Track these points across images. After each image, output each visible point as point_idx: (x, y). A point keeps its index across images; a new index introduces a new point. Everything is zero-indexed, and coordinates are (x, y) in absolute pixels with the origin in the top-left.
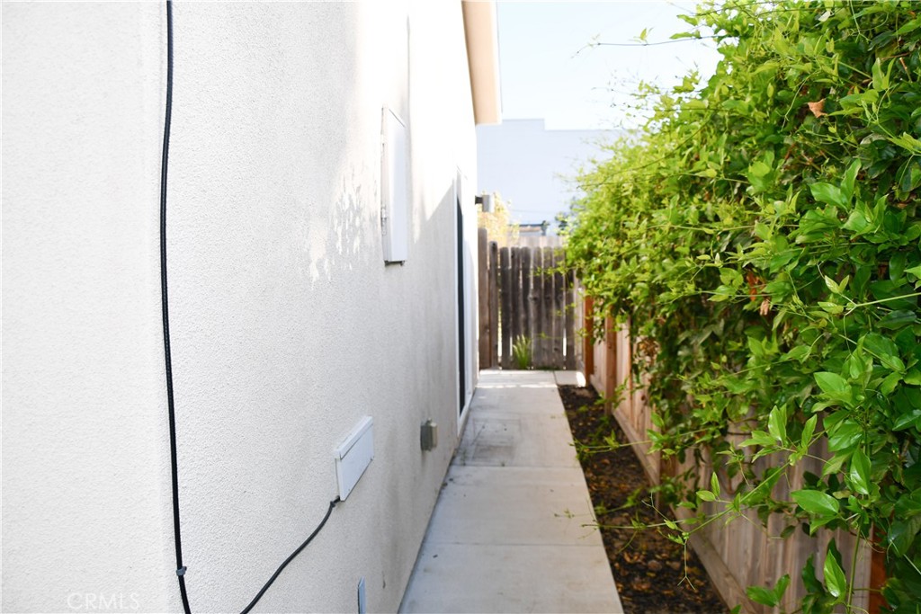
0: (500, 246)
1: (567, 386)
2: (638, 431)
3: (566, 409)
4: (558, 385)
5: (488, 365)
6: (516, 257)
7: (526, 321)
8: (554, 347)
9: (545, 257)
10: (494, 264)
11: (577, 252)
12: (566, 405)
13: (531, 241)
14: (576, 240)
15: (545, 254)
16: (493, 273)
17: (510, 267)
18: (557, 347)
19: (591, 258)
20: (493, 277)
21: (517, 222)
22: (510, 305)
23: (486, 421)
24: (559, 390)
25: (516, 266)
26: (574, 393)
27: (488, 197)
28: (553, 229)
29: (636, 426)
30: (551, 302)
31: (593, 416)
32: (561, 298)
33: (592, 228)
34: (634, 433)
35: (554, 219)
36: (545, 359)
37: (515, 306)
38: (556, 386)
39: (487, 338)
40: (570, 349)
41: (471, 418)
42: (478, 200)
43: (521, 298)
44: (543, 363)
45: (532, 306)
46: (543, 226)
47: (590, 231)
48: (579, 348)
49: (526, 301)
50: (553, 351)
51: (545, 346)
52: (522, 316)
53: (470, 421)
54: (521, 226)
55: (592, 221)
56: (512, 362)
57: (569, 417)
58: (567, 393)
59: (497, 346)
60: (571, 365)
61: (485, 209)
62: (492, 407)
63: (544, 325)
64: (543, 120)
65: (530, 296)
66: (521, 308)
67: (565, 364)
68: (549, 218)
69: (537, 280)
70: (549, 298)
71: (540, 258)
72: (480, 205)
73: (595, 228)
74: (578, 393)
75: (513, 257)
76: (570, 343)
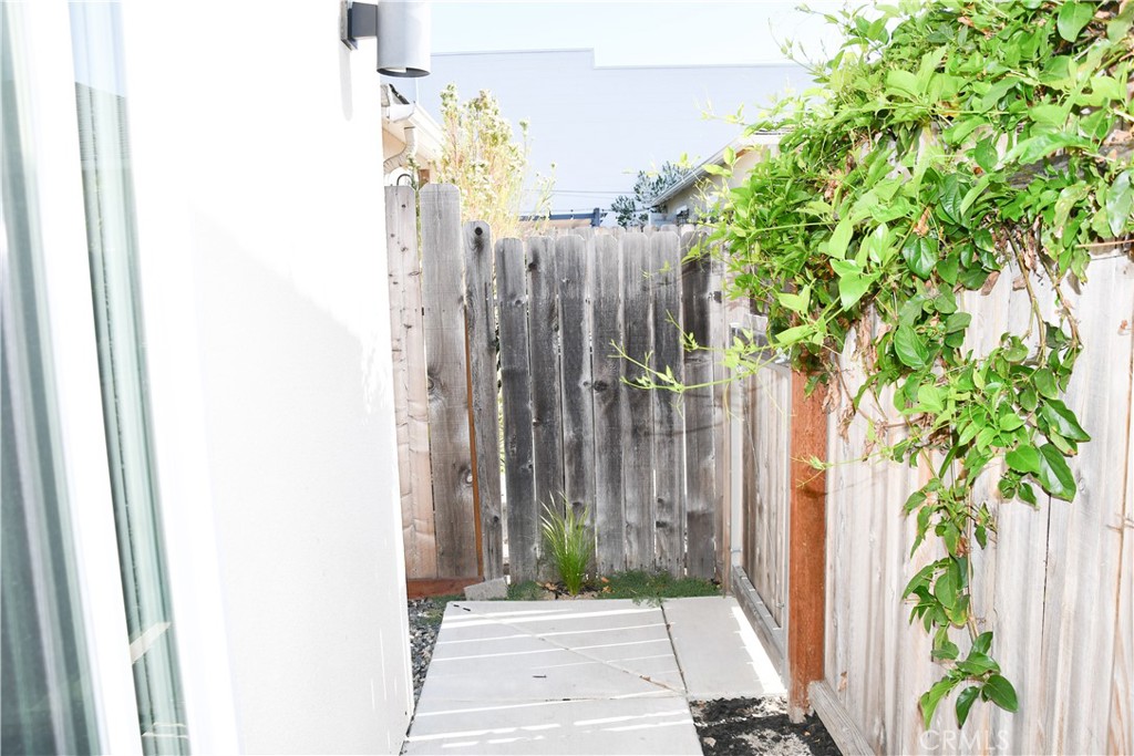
6: (542, 265)
7: (577, 448)
10: (479, 287)
17: (526, 298)
18: (665, 519)
20: (478, 326)
22: (531, 406)
37: (544, 407)
39: (469, 498)
43: (559, 386)
45: (591, 404)
46: (595, 217)
49: (573, 392)
52: (566, 436)
56: (539, 563)
63: (628, 460)
65: (586, 376)
66: (563, 415)
67: (686, 561)
69: (604, 331)
75: (533, 267)
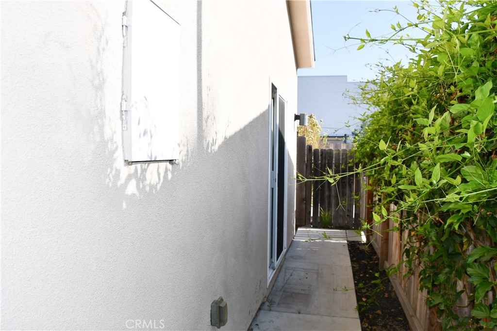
0: (313, 148)
1: (354, 242)
2: (404, 290)
3: (352, 261)
4: (348, 241)
5: (304, 224)
6: (324, 155)
7: (329, 197)
8: (346, 214)
9: (343, 156)
10: (309, 160)
11: (363, 153)
12: (352, 258)
13: (336, 146)
14: (362, 145)
15: (342, 153)
16: (309, 164)
17: (320, 162)
18: (349, 214)
19: (373, 157)
20: (309, 167)
21: (326, 134)
22: (319, 186)
23: (294, 269)
24: (348, 244)
25: (324, 161)
26: (359, 248)
27: (304, 115)
28: (351, 139)
29: (403, 285)
30: (346, 185)
31: (371, 269)
32: (353, 182)
33: (373, 136)
34: (402, 292)
35: (351, 134)
36: (340, 221)
37: (323, 187)
38: (346, 242)
39: (304, 206)
40: (358, 215)
41: (284, 266)
42: (297, 117)
43: (326, 182)
44: (339, 224)
45: (333, 187)
47: (372, 138)
48: (363, 214)
49: (329, 184)
50: (346, 217)
51: (341, 213)
52: (327, 193)
53: (283, 269)
54: (328, 137)
55: (374, 132)
56: (319, 223)
57: (353, 267)
58: (353, 247)
59: (310, 212)
60: (357, 226)
61: (302, 123)
62: (301, 257)
63: (341, 200)
64: (346, 76)
66: (326, 188)
67: (354, 225)
68: (349, 133)
69: (337, 171)
70: (344, 182)
71: (339, 156)
72: (298, 121)
73: (375, 136)
74: (361, 248)
75: (321, 155)
76: (357, 212)
